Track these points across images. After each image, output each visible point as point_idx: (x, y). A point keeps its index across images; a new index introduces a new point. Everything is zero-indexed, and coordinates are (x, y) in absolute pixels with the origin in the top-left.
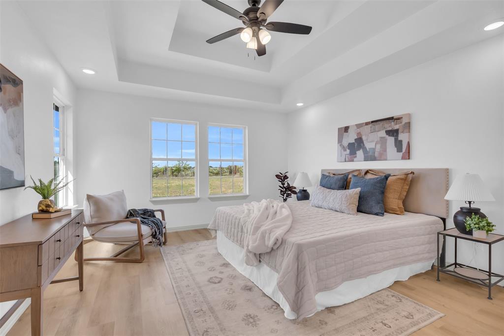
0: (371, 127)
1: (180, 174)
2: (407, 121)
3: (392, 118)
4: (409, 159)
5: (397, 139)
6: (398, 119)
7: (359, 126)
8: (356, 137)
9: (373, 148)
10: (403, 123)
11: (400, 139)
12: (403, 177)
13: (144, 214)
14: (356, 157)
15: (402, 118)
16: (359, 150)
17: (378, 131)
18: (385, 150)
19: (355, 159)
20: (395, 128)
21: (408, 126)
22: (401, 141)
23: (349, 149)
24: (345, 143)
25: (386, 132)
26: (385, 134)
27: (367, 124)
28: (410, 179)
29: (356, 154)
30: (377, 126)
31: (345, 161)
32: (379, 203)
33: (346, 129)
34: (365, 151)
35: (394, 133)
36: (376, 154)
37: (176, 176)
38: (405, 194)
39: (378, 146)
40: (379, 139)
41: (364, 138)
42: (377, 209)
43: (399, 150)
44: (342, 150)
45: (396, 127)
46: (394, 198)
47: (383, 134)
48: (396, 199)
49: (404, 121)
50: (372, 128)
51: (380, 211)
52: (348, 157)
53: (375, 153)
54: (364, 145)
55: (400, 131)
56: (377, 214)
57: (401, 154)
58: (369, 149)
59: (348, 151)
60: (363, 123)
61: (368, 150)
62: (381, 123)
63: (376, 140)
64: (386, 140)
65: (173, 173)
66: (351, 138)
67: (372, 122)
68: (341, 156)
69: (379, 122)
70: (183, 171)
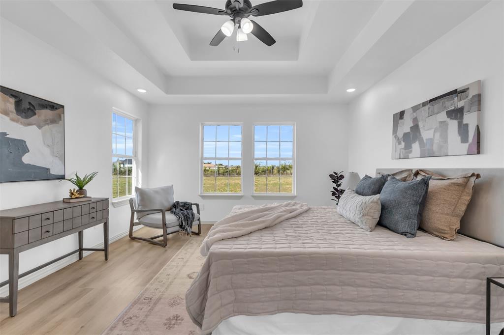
0: (429, 108)
1: (285, 172)
2: (476, 93)
3: (455, 92)
4: (479, 153)
5: (462, 122)
6: (464, 91)
7: (415, 109)
8: (412, 125)
9: (431, 139)
10: (470, 97)
11: (465, 121)
12: (460, 181)
13: (183, 206)
14: (411, 152)
15: (468, 88)
16: (415, 142)
17: (437, 113)
18: (446, 141)
19: (410, 156)
20: (459, 107)
21: (478, 100)
22: (467, 125)
23: (404, 141)
24: (400, 134)
25: (447, 112)
26: (446, 116)
27: (424, 104)
28: (473, 185)
29: (411, 147)
30: (437, 106)
31: (400, 159)
32: (409, 218)
33: (402, 114)
34: (422, 144)
35: (457, 114)
36: (435, 148)
37: (282, 174)
38: (464, 208)
39: (438, 135)
40: (438, 125)
41: (421, 125)
42: (403, 226)
43: (464, 139)
44: (397, 144)
45: (460, 104)
46: (442, 214)
47: (443, 116)
48: (448, 214)
49: (472, 93)
50: (430, 110)
51: (409, 230)
52: (402, 152)
53: (433, 145)
54: (420, 135)
55: (465, 110)
56: (404, 234)
57: (466, 145)
58: (426, 139)
59: (403, 144)
60: (420, 104)
61: (425, 141)
62: (441, 101)
63: (435, 127)
64: (447, 125)
65: (279, 171)
66: (406, 126)
67: (431, 101)
68: (396, 151)
69: (439, 100)
70: (288, 169)
